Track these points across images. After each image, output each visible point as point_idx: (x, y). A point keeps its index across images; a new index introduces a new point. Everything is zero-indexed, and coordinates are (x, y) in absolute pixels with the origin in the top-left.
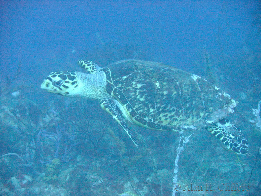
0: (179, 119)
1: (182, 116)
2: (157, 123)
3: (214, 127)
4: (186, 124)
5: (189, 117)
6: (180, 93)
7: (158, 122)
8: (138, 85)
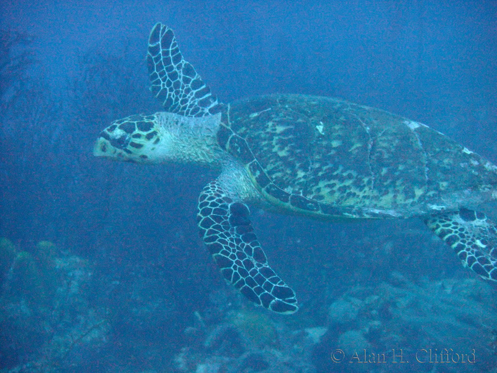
0: (361, 194)
1: (370, 189)
2: (311, 198)
3: (441, 222)
4: (378, 206)
5: (386, 193)
6: (370, 146)
7: (313, 198)
8: (277, 127)
